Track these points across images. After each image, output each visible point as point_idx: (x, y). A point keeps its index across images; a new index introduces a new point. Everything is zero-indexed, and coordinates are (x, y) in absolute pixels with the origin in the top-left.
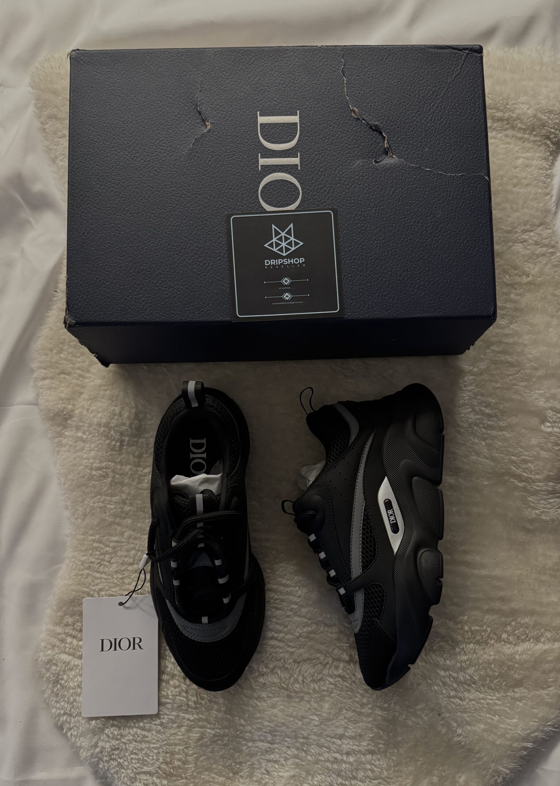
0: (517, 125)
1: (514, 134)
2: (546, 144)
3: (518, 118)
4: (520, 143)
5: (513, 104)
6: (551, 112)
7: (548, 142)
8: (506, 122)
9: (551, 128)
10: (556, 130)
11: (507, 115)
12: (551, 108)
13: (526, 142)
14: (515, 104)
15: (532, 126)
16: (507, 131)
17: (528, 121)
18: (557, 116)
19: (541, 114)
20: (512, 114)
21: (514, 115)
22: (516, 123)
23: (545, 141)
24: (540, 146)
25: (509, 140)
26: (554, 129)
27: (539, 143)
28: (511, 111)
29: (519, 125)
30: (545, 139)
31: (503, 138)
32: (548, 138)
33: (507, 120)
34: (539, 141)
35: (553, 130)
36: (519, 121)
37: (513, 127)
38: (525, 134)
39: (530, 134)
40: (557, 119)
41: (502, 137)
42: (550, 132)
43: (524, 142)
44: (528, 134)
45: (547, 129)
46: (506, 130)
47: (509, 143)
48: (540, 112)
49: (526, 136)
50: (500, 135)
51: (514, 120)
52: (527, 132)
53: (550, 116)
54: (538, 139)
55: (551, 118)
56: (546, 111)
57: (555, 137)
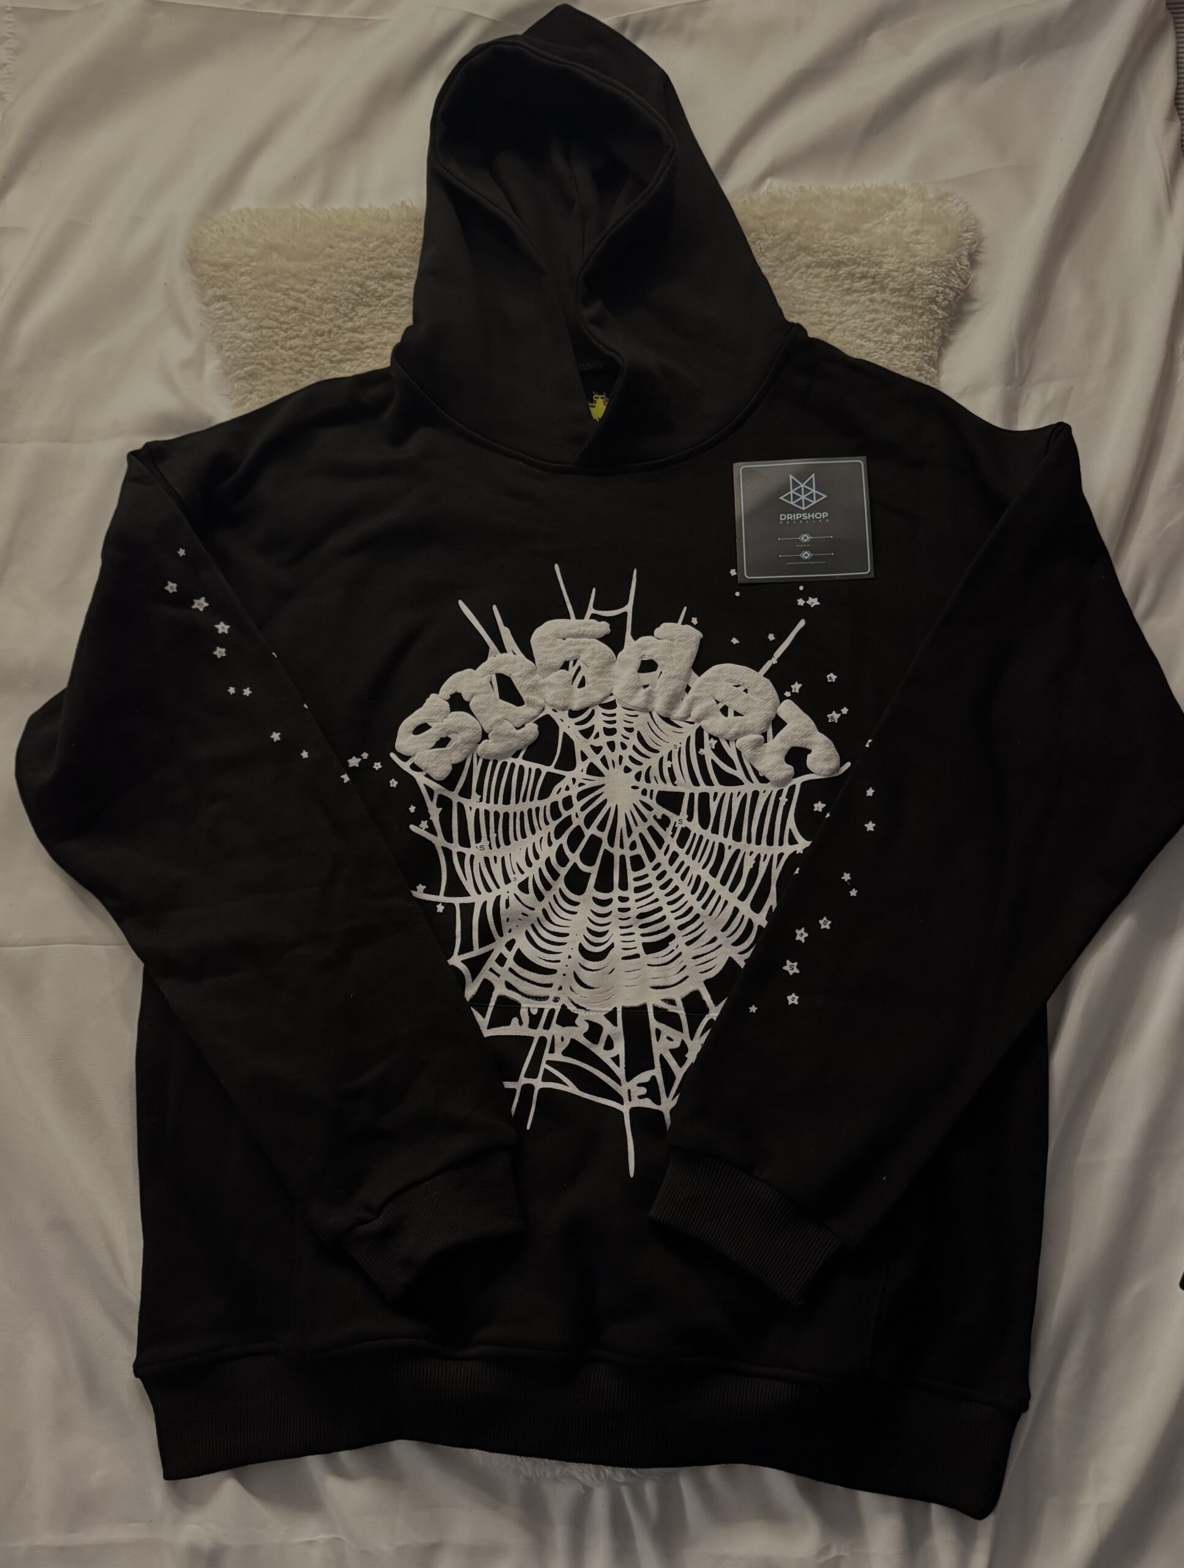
0: (888, 284)
1: (885, 298)
2: (932, 312)
3: (887, 275)
4: (894, 310)
5: (879, 256)
6: (934, 264)
7: (934, 307)
8: (870, 280)
9: (938, 286)
10: (945, 287)
11: (873, 271)
12: (935, 260)
13: (901, 310)
14: (884, 256)
15: (910, 285)
16: (875, 295)
17: (904, 278)
18: (943, 268)
19: (922, 268)
20: (879, 270)
21: (883, 271)
22: (886, 281)
23: (930, 306)
24: (921, 315)
25: (876, 306)
26: (943, 287)
27: (920, 311)
28: (877, 265)
29: (891, 285)
30: (931, 302)
31: (867, 303)
32: (933, 301)
33: (873, 277)
34: (921, 308)
35: (941, 289)
36: (889, 279)
37: (883, 289)
38: (901, 296)
39: (907, 295)
40: (943, 272)
41: (865, 301)
42: (937, 292)
43: (899, 308)
44: (905, 295)
45: (933, 288)
46: (873, 291)
47: (876, 311)
48: (920, 265)
49: (902, 299)
50: (863, 298)
51: (884, 279)
52: (904, 293)
53: (934, 268)
54: (920, 304)
55: (936, 271)
56: (928, 263)
57: (945, 299)
